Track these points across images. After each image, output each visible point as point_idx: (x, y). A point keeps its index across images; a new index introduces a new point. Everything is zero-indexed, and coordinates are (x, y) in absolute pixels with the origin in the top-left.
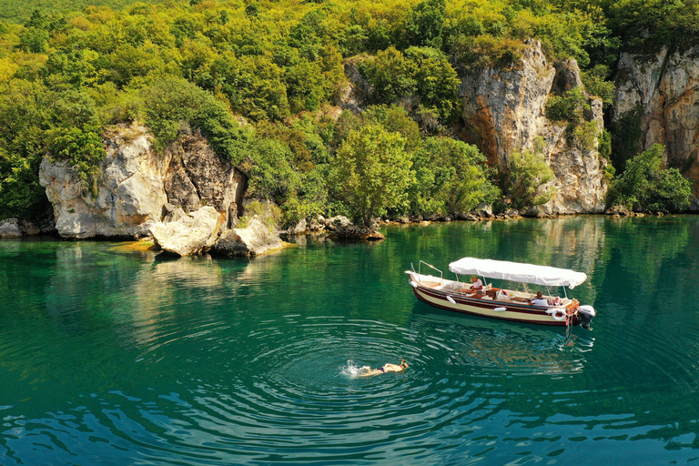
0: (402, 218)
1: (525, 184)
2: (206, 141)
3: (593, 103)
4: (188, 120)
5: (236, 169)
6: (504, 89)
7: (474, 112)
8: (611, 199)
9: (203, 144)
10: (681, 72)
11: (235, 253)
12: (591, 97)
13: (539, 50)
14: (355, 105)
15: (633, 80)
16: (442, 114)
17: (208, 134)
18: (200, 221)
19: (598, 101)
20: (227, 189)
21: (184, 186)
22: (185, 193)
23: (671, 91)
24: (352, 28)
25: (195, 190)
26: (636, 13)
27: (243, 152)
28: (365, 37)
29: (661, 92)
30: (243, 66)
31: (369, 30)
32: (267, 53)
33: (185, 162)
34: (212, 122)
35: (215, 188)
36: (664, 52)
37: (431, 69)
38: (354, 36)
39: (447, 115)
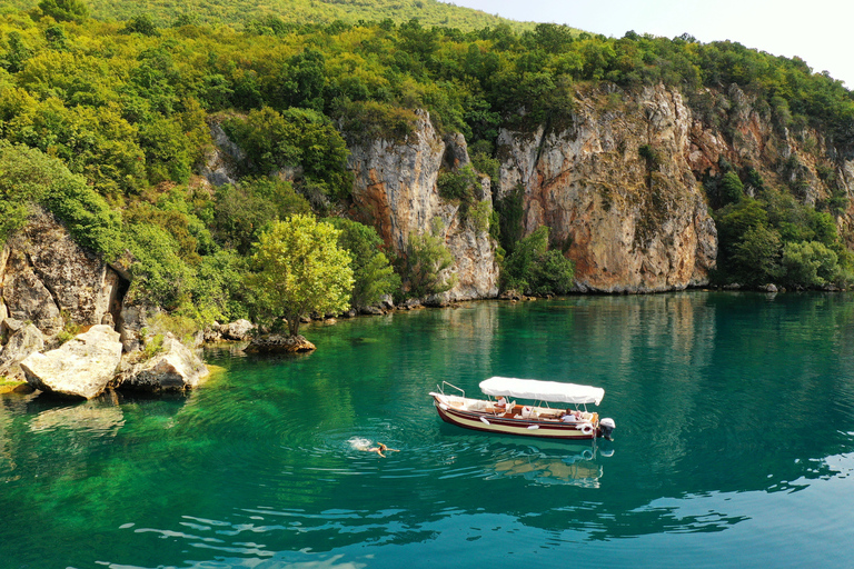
0: (303, 317)
1: (426, 270)
2: (62, 229)
3: (483, 181)
4: (37, 201)
5: (109, 267)
6: (399, 163)
7: (365, 188)
8: (503, 283)
9: (60, 234)
10: (557, 153)
11: (164, 388)
12: (480, 175)
13: (429, 123)
14: (225, 176)
15: (514, 158)
16: (331, 188)
17: (64, 218)
18: (99, 346)
19: (487, 180)
20: (99, 295)
21: (34, 293)
22: (36, 302)
23: (549, 171)
24: (212, 77)
25: (51, 297)
26: (513, 90)
27: (119, 244)
28: (229, 90)
29: (539, 171)
30: (80, 120)
31: (233, 80)
32: (112, 104)
33: (33, 258)
34: (72, 203)
35: (81, 293)
36: (541, 131)
37: (317, 136)
38: (216, 87)
39: (336, 190)
